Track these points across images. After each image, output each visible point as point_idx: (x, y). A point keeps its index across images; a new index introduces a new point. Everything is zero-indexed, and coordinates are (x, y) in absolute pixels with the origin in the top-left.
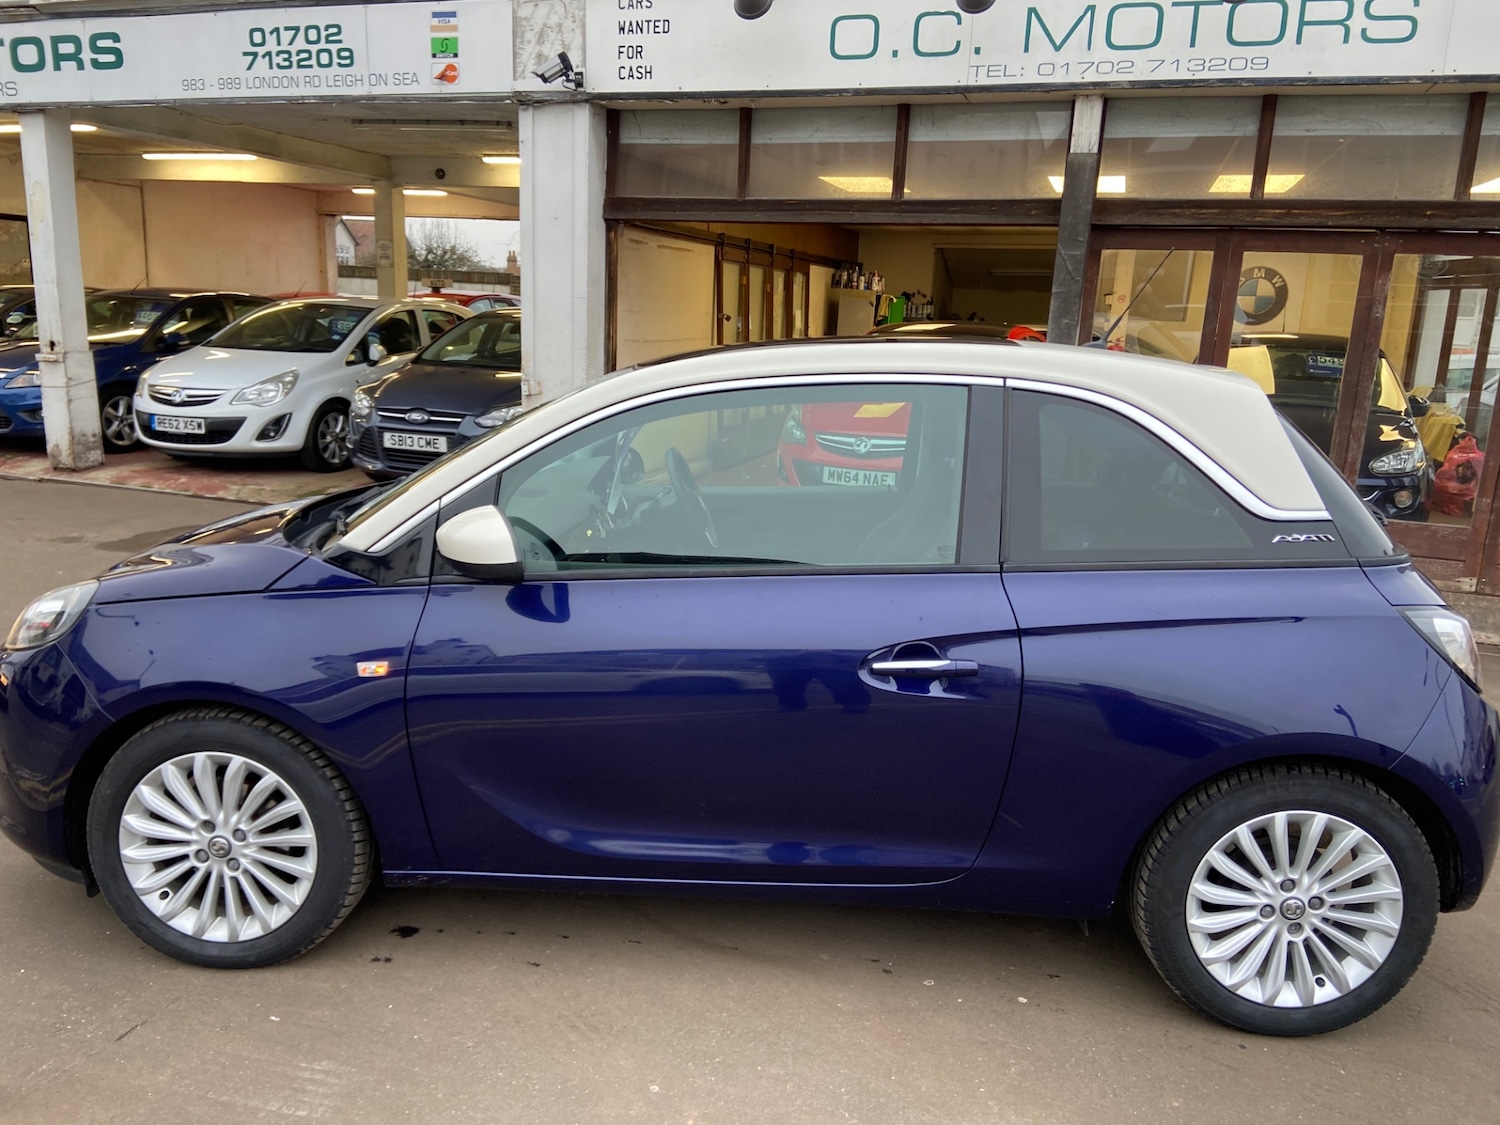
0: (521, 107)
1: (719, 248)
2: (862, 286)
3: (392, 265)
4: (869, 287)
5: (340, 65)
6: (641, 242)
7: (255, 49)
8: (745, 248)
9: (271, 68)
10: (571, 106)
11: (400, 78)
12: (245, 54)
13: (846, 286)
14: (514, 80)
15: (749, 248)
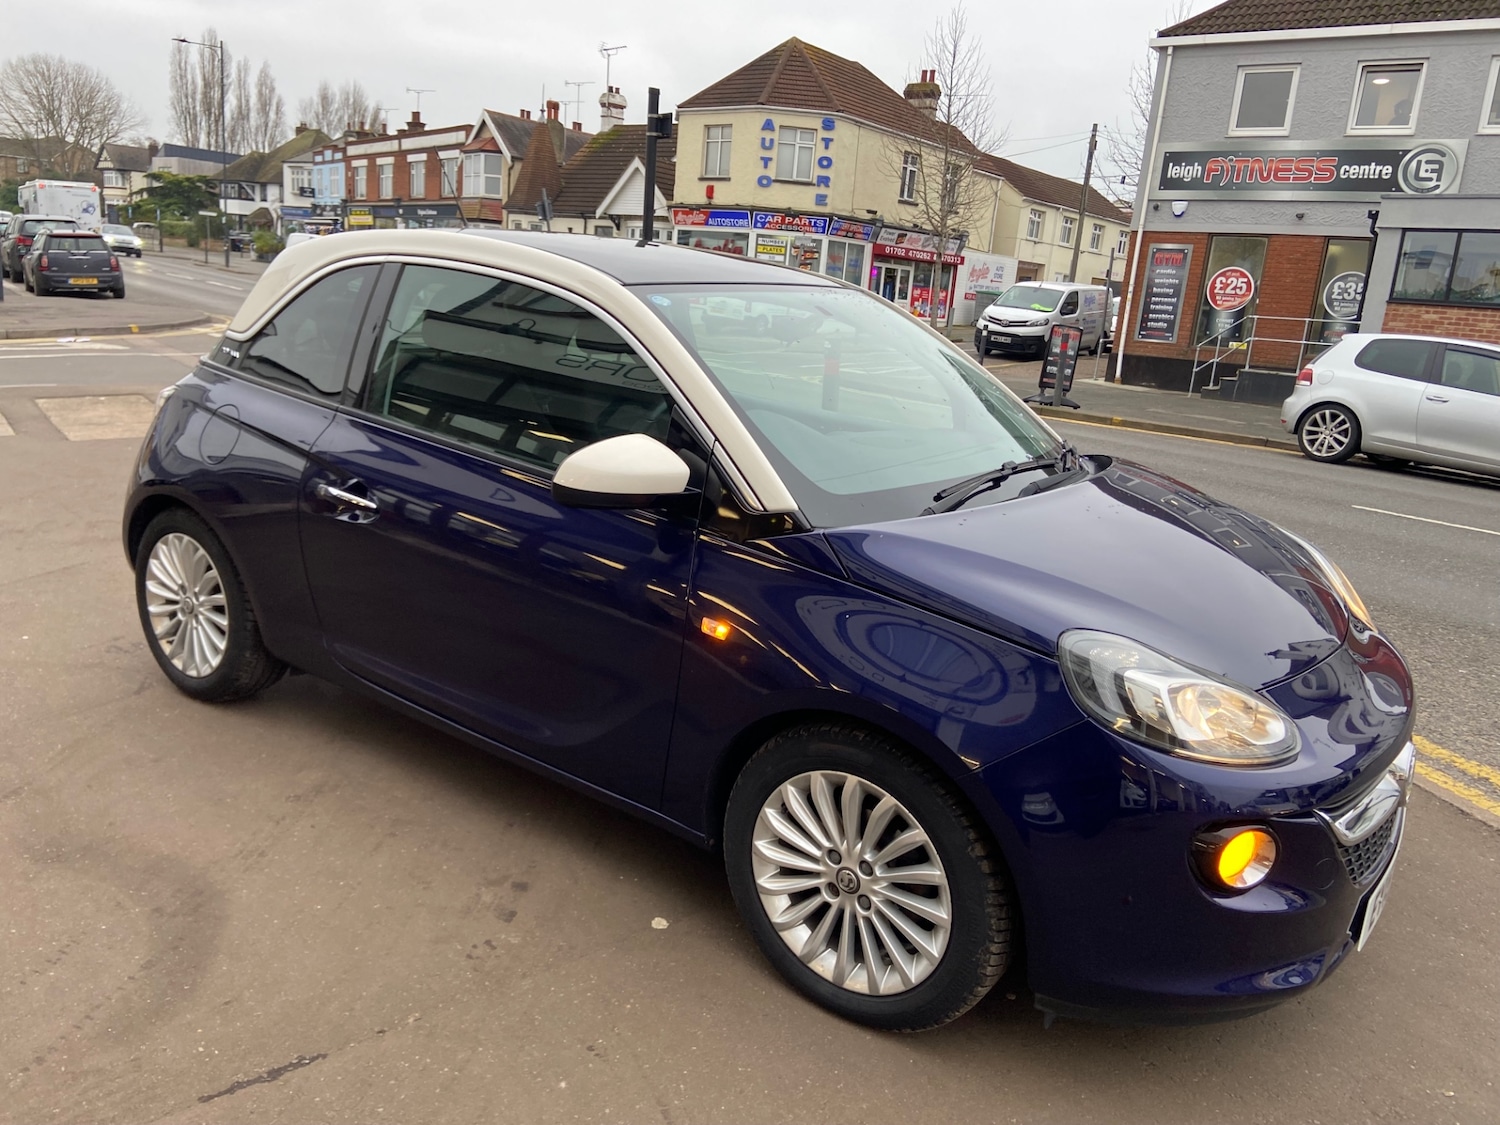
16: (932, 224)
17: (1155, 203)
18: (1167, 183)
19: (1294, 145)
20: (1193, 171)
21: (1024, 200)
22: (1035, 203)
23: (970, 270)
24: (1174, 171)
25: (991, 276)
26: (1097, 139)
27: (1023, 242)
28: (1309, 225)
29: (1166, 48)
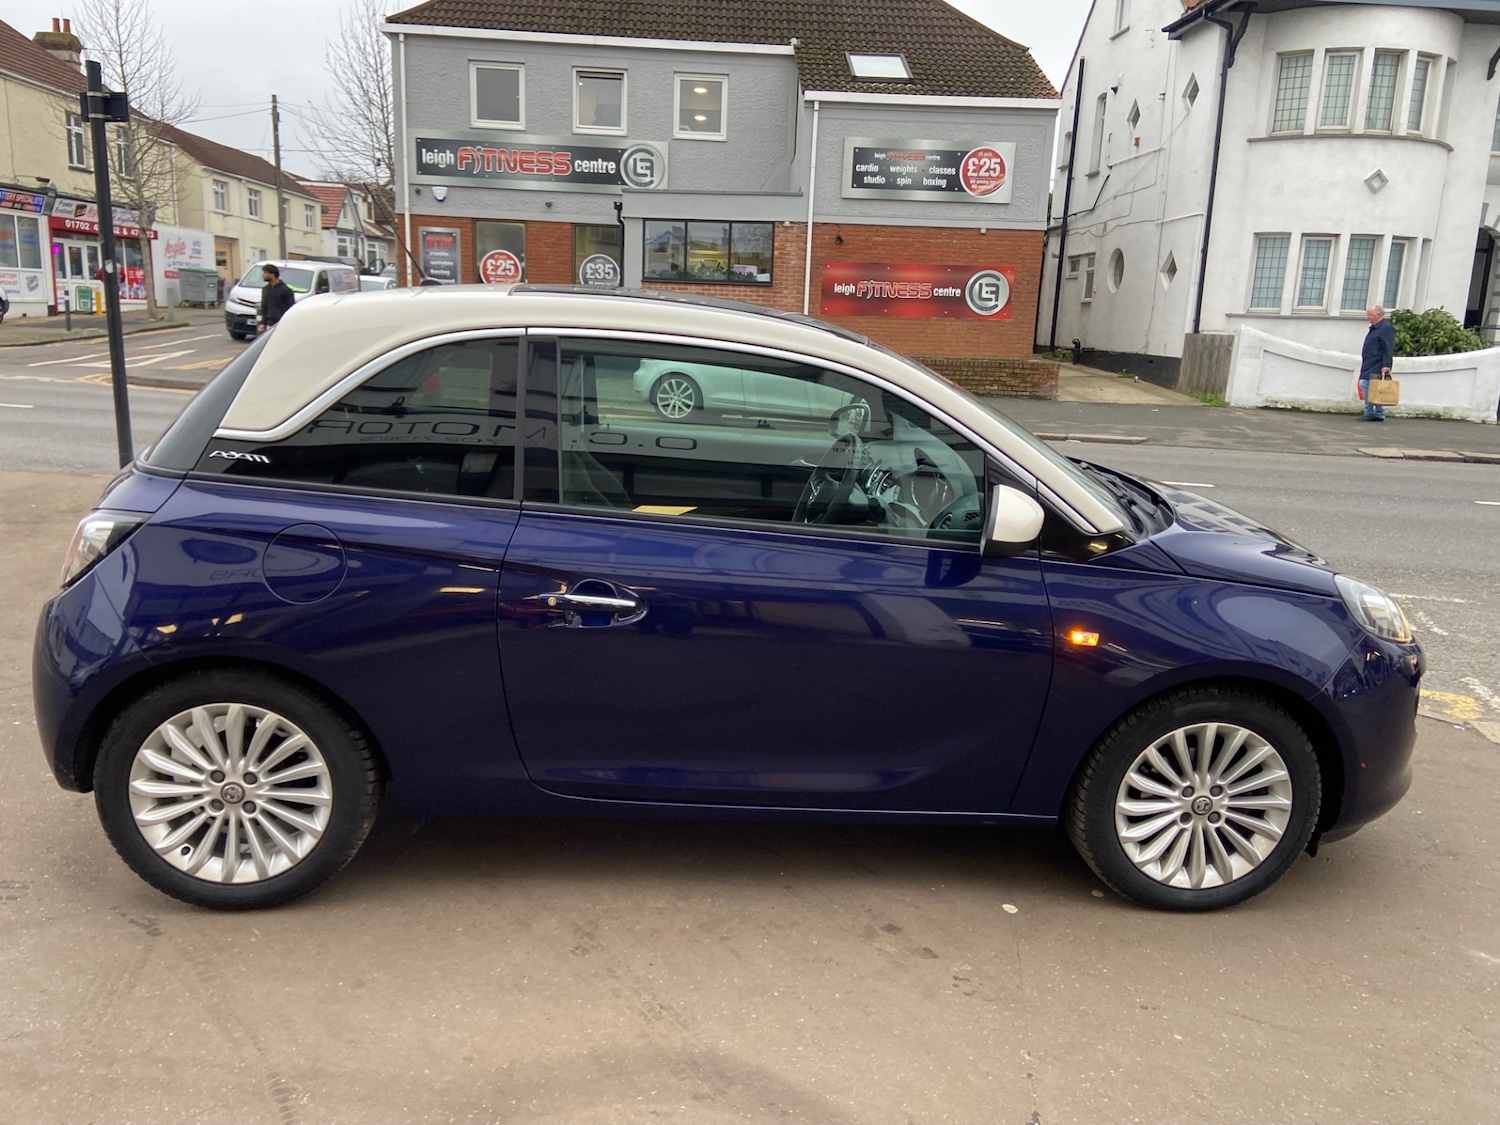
16: (129, 197)
17: (415, 187)
18: (424, 169)
19: (532, 139)
20: (445, 158)
21: (204, 170)
22: (215, 172)
23: (165, 246)
24: (428, 157)
25: (188, 251)
26: (279, 110)
27: (212, 215)
28: (557, 213)
29: (397, 35)
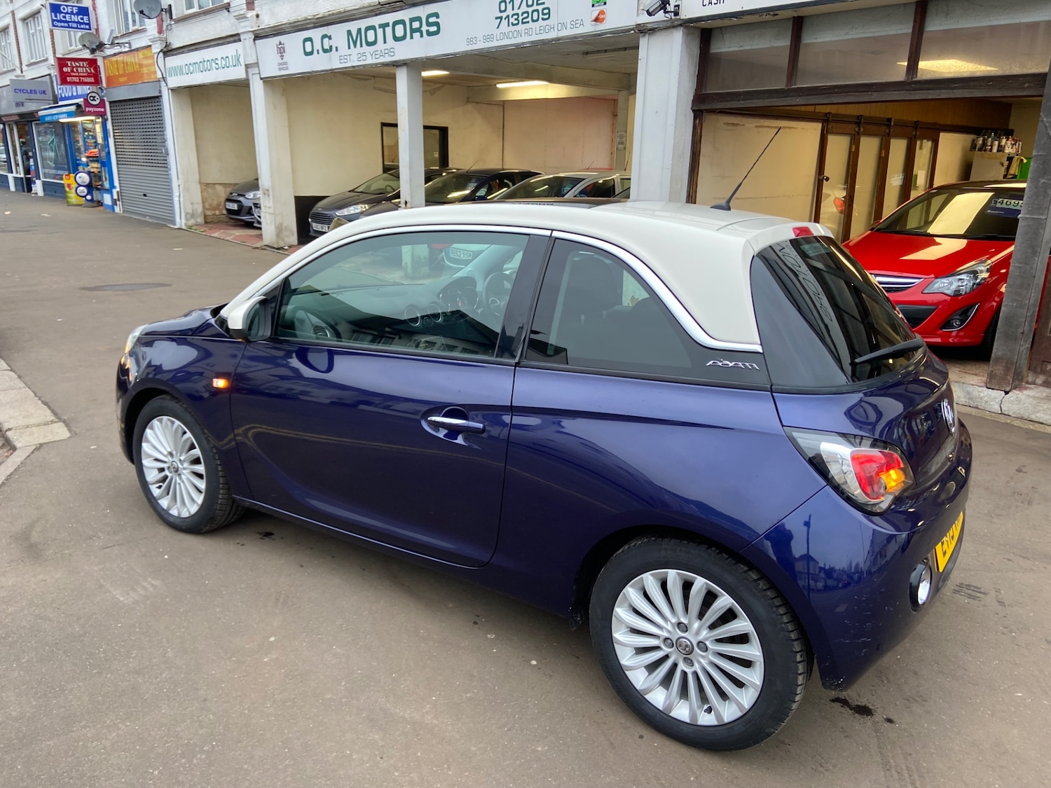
0: (641, 35)
1: (825, 124)
2: (995, 149)
3: (625, 148)
4: (1001, 149)
5: (543, 19)
6: (737, 125)
7: (500, 15)
8: (856, 123)
9: (509, 26)
10: (672, 30)
11: (574, 24)
12: (497, 18)
13: (980, 150)
14: (638, 16)
15: (860, 122)
